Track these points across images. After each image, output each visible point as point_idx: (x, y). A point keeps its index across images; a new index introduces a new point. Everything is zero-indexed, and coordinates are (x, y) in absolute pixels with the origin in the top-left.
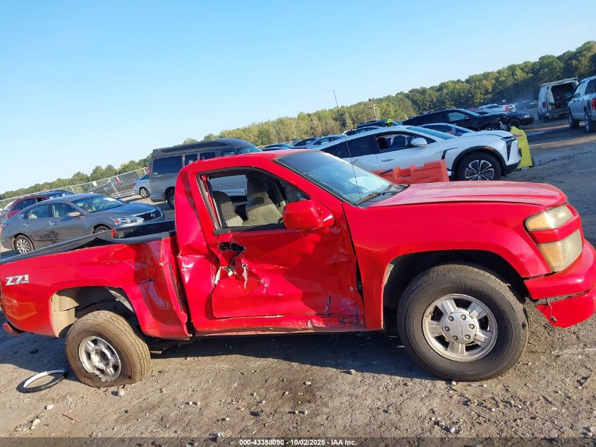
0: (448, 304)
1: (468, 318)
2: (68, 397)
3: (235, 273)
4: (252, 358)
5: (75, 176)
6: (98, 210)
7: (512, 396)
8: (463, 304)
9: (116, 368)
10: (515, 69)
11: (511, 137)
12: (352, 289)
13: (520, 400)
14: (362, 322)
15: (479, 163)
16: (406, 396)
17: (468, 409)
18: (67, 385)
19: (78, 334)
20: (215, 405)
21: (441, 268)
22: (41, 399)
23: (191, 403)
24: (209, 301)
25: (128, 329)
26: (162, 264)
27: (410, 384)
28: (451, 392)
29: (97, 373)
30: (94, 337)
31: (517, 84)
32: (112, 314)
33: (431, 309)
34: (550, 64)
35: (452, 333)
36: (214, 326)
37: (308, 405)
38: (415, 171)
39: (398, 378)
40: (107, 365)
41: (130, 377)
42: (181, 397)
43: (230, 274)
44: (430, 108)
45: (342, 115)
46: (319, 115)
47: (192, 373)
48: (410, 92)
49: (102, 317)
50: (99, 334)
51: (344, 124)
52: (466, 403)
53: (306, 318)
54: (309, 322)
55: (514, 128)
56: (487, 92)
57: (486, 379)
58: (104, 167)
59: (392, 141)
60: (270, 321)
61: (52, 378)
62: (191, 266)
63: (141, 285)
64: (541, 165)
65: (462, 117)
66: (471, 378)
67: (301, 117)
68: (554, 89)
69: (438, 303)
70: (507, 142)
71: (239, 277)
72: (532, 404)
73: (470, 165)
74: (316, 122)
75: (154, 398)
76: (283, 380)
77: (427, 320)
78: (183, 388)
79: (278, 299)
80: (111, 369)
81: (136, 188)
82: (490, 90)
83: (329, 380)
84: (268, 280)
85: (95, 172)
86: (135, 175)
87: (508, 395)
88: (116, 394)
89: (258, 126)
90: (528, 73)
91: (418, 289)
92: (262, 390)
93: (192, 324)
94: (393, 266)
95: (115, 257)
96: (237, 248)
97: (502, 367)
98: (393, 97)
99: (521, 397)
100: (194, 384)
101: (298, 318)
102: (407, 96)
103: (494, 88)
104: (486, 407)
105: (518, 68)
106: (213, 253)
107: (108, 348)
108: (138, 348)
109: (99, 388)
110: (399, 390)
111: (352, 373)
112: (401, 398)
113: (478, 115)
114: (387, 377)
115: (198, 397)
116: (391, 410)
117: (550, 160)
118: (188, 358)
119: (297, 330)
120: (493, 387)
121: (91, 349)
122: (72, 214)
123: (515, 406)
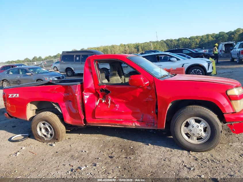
0: (192, 121)
1: (199, 127)
2: (31, 145)
3: (105, 101)
4: (107, 136)
5: (25, 59)
6: (38, 73)
7: (214, 159)
8: (198, 121)
9: (51, 135)
10: (209, 36)
11: (210, 62)
12: (153, 112)
13: (218, 160)
14: (156, 125)
15: (197, 70)
16: (172, 155)
17: (197, 162)
18: (30, 140)
19: (38, 120)
20: (93, 152)
21: (191, 106)
22: (19, 145)
23: (84, 151)
24: (94, 111)
25: (58, 120)
26: (76, 95)
27: (173, 151)
28: (190, 155)
29: (43, 136)
30: (44, 122)
31: (209, 42)
32: (52, 113)
33: (185, 122)
34: (223, 35)
35: (192, 132)
36: (95, 121)
37: (132, 156)
38: (172, 70)
39: (168, 148)
40: (48, 133)
41: (57, 139)
42: (79, 149)
43: (103, 101)
44: (173, 48)
45: (138, 47)
46: (129, 46)
47: (83, 140)
48: (166, 40)
49: (48, 114)
50: (46, 121)
51: (138, 50)
52: (196, 160)
53: (133, 122)
54: (134, 123)
55: (210, 58)
56: (197, 44)
57: (203, 151)
58: (38, 57)
59: (163, 58)
60: (118, 122)
61: (23, 137)
62: (88, 97)
63: (66, 102)
64: (219, 74)
65: (188, 52)
66: (198, 151)
67: (121, 45)
68: (226, 45)
69: (188, 120)
70: (208, 63)
71: (107, 103)
72: (222, 162)
73: (193, 71)
74: (127, 48)
75: (68, 148)
76: (121, 145)
77: (183, 126)
78: (79, 145)
79: (122, 113)
80: (49, 135)
81: (53, 67)
82: (198, 43)
83: (140, 147)
84: (119, 106)
85: (34, 58)
86: (52, 61)
87: (213, 158)
88: (51, 145)
89: (103, 47)
90: (214, 38)
91: (181, 114)
92: (113, 148)
93: (86, 120)
94: (171, 104)
95: (56, 90)
96: (107, 92)
97: (210, 147)
98: (159, 42)
99: (218, 159)
100: (84, 144)
101: (129, 122)
102: (165, 42)
103: (200, 42)
104: (204, 162)
105: (210, 36)
106: (97, 92)
107: (49, 127)
108: (61, 128)
109: (44, 142)
110: (169, 153)
111: (149, 145)
112: (170, 156)
113: (195, 52)
114: (164, 148)
115: (86, 149)
116: (167, 160)
117: (223, 72)
118: (81, 134)
119: (128, 126)
120: (206, 155)
121: (42, 126)
122: (28, 74)
123: (216, 162)
